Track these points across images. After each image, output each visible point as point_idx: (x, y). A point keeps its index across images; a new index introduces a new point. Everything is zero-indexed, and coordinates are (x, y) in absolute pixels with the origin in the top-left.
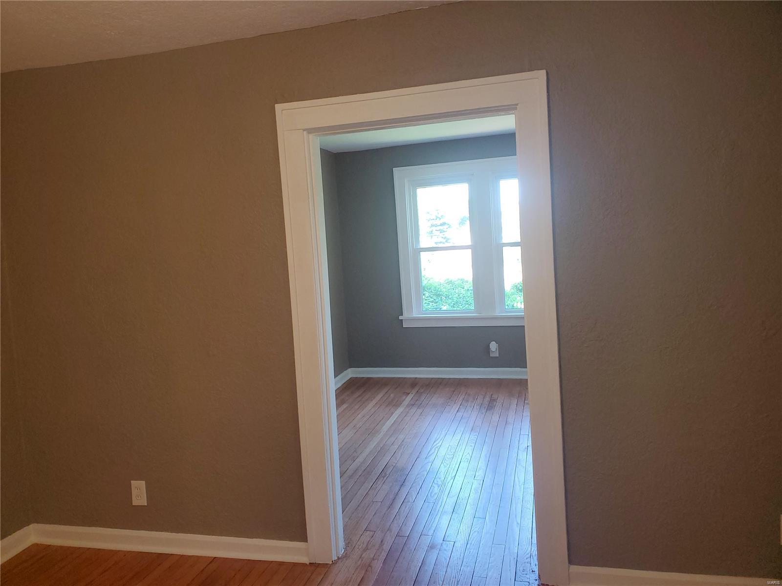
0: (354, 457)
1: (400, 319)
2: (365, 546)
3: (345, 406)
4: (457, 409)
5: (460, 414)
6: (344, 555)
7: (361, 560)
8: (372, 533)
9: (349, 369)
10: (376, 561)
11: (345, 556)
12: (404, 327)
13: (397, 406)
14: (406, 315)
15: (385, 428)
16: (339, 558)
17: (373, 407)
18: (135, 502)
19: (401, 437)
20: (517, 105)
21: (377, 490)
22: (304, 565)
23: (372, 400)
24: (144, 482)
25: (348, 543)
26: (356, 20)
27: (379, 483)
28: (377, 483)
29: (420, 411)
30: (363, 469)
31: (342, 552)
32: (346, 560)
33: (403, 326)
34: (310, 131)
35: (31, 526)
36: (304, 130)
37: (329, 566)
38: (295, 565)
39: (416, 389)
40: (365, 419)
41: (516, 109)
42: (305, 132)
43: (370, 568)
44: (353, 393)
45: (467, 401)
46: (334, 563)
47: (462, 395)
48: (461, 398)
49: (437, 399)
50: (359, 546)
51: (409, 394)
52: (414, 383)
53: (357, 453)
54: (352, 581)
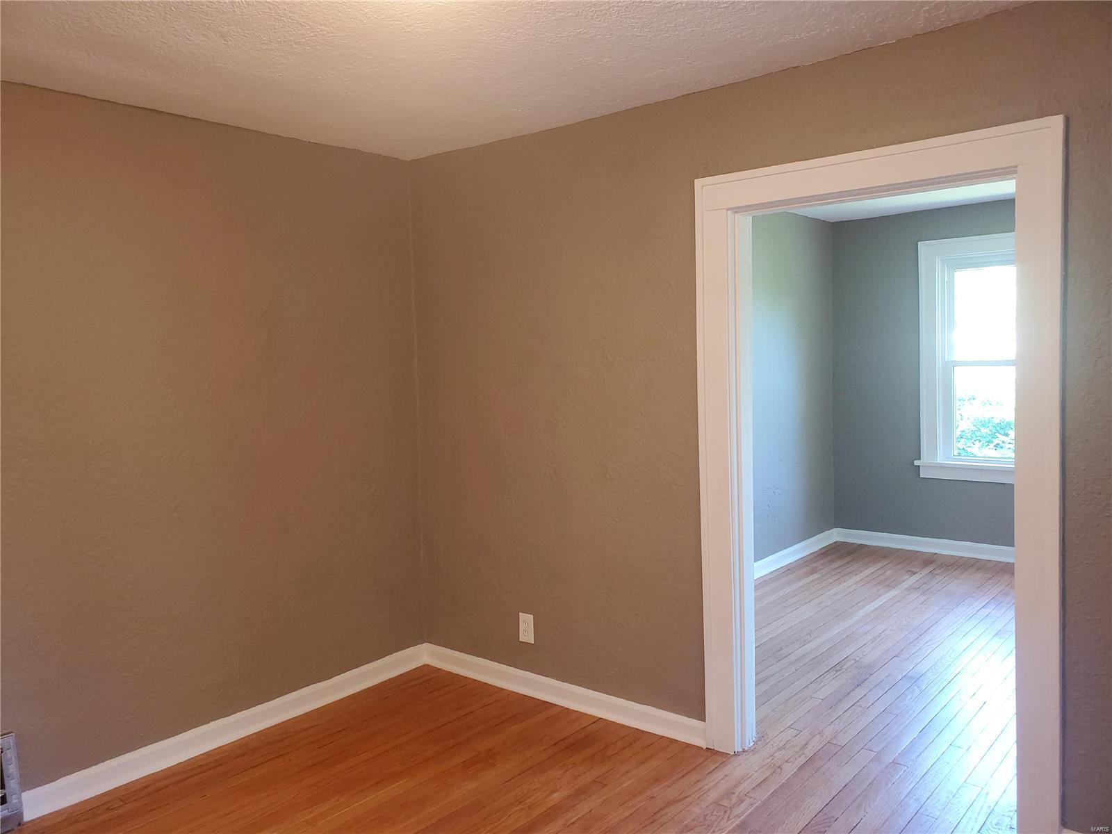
0: (805, 641)
1: (915, 464)
2: (781, 744)
3: (815, 576)
4: (984, 604)
5: (985, 611)
6: (752, 748)
7: (771, 758)
8: (795, 732)
9: (834, 530)
10: (790, 764)
11: (753, 751)
12: (921, 476)
13: (891, 586)
14: (925, 460)
15: (861, 613)
16: (744, 751)
17: (855, 584)
18: (522, 638)
19: (882, 627)
20: (1017, 167)
21: (822, 684)
22: (700, 748)
23: (856, 574)
24: (532, 616)
25: (761, 737)
26: (798, 67)
27: (828, 676)
28: (825, 676)
29: (923, 598)
30: (812, 657)
31: (749, 744)
32: (753, 754)
33: (919, 475)
34: (736, 210)
35: (425, 645)
36: (728, 210)
37: (729, 756)
38: (688, 746)
39: (930, 568)
40: (838, 597)
41: (1015, 172)
42: (729, 212)
43: (779, 770)
44: (832, 561)
45: (1006, 594)
46: (736, 754)
47: (1001, 585)
48: (999, 589)
49: (958, 585)
50: (774, 742)
51: (915, 573)
52: (929, 561)
53: (810, 636)
54: (752, 778)
